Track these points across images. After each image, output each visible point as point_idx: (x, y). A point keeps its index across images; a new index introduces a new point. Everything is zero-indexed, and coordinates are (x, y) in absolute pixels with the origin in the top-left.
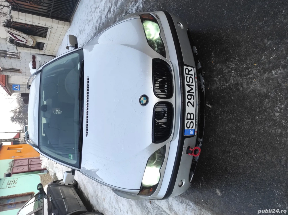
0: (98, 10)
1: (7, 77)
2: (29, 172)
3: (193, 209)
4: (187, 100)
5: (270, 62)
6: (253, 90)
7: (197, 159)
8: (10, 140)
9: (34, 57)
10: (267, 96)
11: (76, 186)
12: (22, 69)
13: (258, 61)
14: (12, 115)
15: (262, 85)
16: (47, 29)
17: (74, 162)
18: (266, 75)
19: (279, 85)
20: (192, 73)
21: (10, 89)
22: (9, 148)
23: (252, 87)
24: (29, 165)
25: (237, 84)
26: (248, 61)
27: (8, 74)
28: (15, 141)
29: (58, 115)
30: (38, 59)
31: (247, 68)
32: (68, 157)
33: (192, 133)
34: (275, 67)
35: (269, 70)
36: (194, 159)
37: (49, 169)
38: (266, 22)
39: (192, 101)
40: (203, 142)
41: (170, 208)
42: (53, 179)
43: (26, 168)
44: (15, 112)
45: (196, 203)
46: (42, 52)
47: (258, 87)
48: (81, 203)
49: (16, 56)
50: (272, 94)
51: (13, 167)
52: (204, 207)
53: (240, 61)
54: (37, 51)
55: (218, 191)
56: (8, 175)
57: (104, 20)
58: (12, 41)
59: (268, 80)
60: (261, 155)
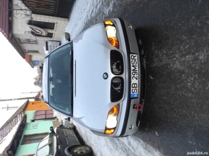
0: (86, 11)
1: (31, 56)
2: (46, 119)
3: (142, 144)
4: (132, 76)
5: (185, 50)
6: (176, 68)
7: (142, 112)
8: (33, 98)
9: (47, 43)
10: (184, 72)
11: (74, 128)
12: (40, 51)
13: (179, 49)
14: (35, 81)
15: (181, 65)
16: (54, 24)
17: (69, 113)
18: (183, 59)
19: (191, 65)
20: (136, 58)
21: (33, 64)
22: (33, 103)
23: (175, 66)
24: (45, 114)
25: (167, 64)
26: (173, 49)
27: (31, 54)
28: (37, 99)
29: (59, 83)
30: (49, 44)
31: (173, 54)
32: (66, 110)
33: (136, 96)
34: (189, 53)
35: (185, 56)
36: (139, 112)
37: (58, 117)
38: (183, 24)
39: (136, 76)
40: (145, 101)
41: (129, 144)
42: (61, 124)
43: (44, 117)
44: (36, 79)
45: (144, 140)
46: (52, 39)
47: (179, 66)
48: (77, 140)
49: (36, 42)
50: (187, 71)
51: (36, 116)
52: (148, 143)
53: (169, 49)
54: (49, 39)
55: (157, 133)
56: (33, 121)
57: (89, 18)
58: (32, 33)
59: (184, 61)
60: (180, 110)
